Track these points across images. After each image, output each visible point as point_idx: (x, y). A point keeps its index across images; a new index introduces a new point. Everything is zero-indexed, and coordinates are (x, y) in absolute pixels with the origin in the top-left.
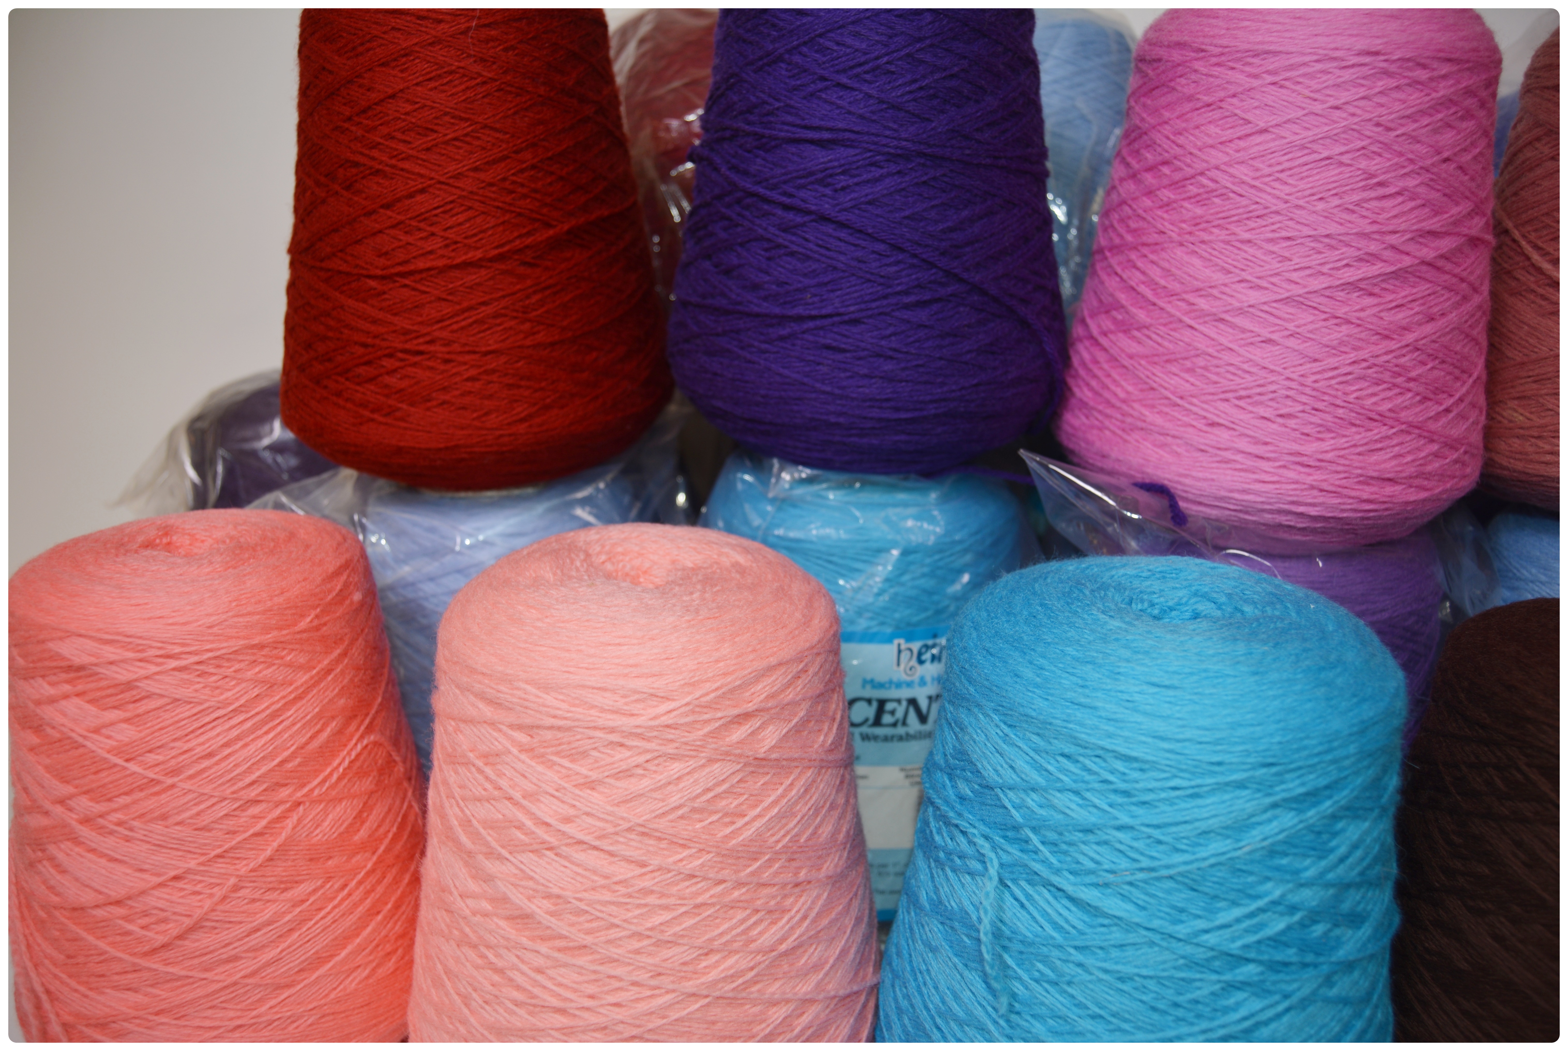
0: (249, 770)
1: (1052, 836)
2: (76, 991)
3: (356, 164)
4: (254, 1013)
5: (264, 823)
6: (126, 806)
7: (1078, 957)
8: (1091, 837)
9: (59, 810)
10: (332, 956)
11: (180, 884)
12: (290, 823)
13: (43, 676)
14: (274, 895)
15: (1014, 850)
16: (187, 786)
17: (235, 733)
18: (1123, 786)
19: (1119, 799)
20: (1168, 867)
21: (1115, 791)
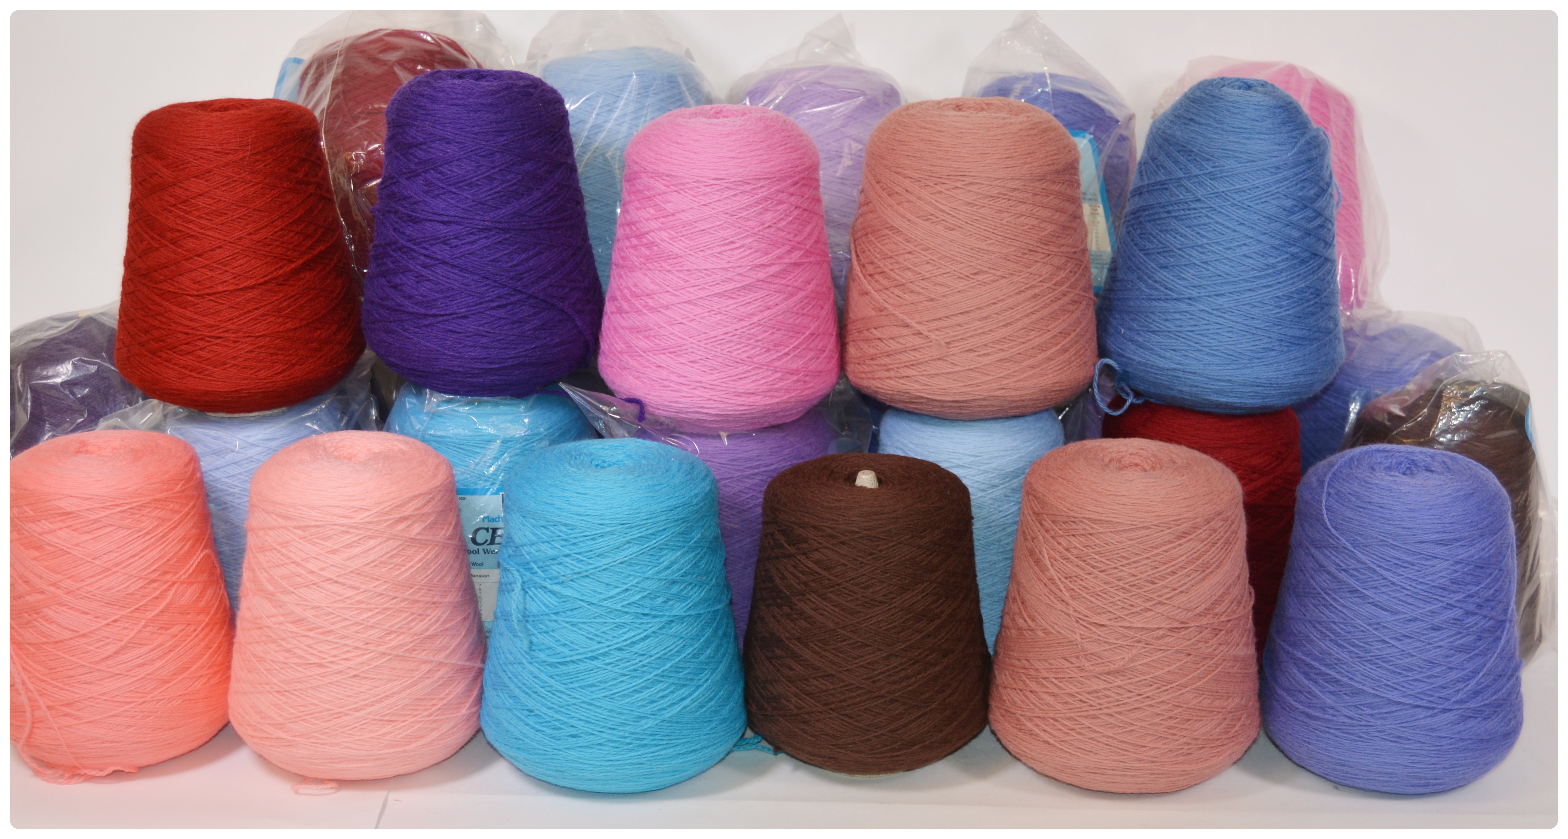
0: (152, 564)
1: (541, 564)
2: (57, 687)
3: (179, 231)
4: (151, 695)
5: (158, 592)
6: (92, 584)
7: (554, 617)
8: (555, 562)
9: (52, 589)
10: (190, 668)
11: (117, 624)
12: (171, 593)
13: (46, 520)
14: (163, 631)
15: (528, 574)
16: (124, 571)
17: (146, 544)
18: (565, 537)
19: (565, 543)
20: (586, 571)
21: (563, 540)
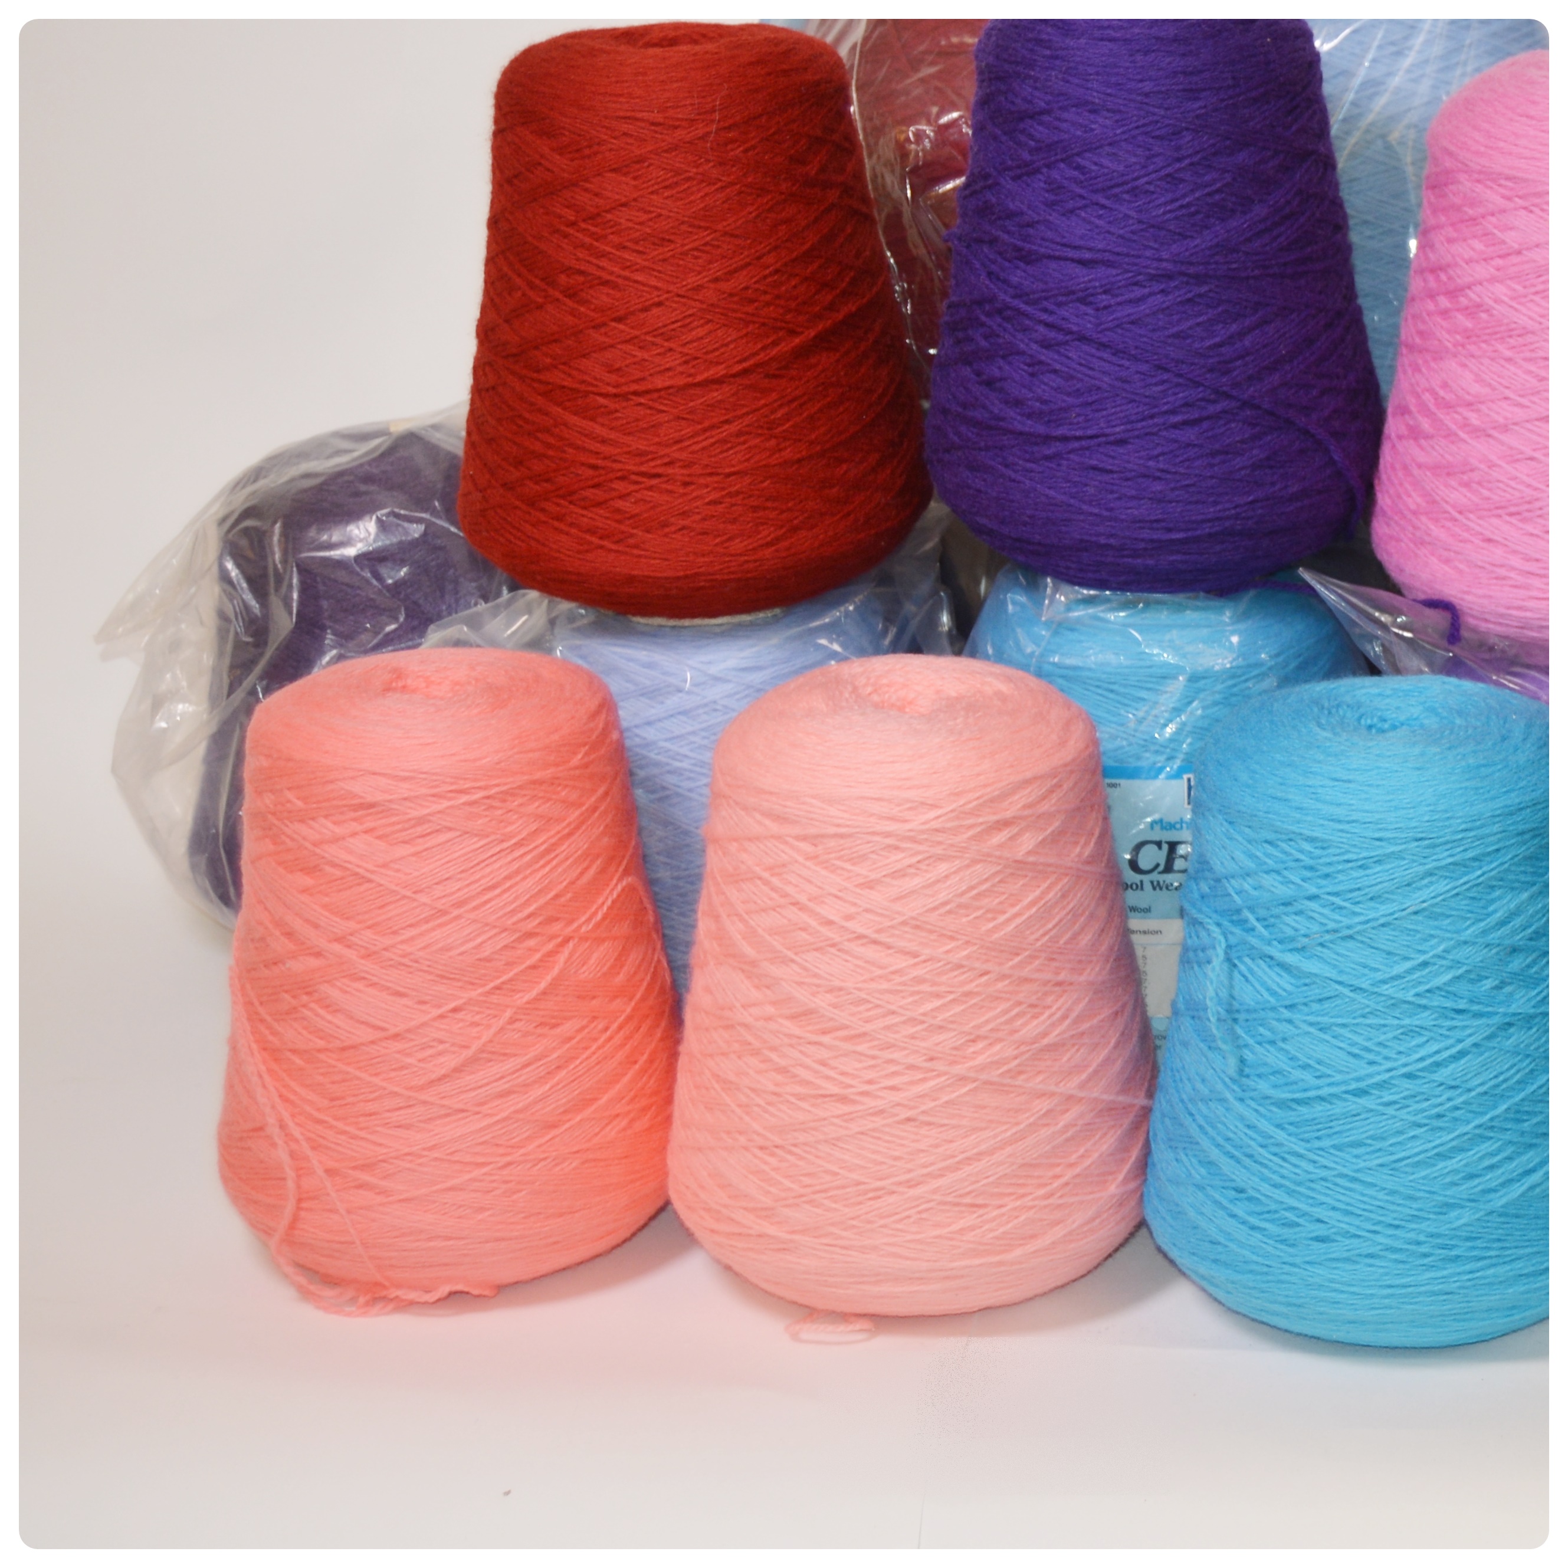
0: (527, 903)
1: (1262, 913)
2: (344, 1133)
3: (582, 273)
4: (522, 1151)
5: (538, 956)
6: (412, 939)
7: (1286, 1014)
8: (1289, 909)
9: (337, 947)
10: (595, 1099)
11: (460, 1015)
12: (562, 958)
13: (326, 817)
14: (545, 1030)
15: (1237, 930)
16: (472, 916)
17: (516, 866)
18: (1309, 862)
19: (1308, 874)
20: (1349, 927)
21: (1305, 868)
